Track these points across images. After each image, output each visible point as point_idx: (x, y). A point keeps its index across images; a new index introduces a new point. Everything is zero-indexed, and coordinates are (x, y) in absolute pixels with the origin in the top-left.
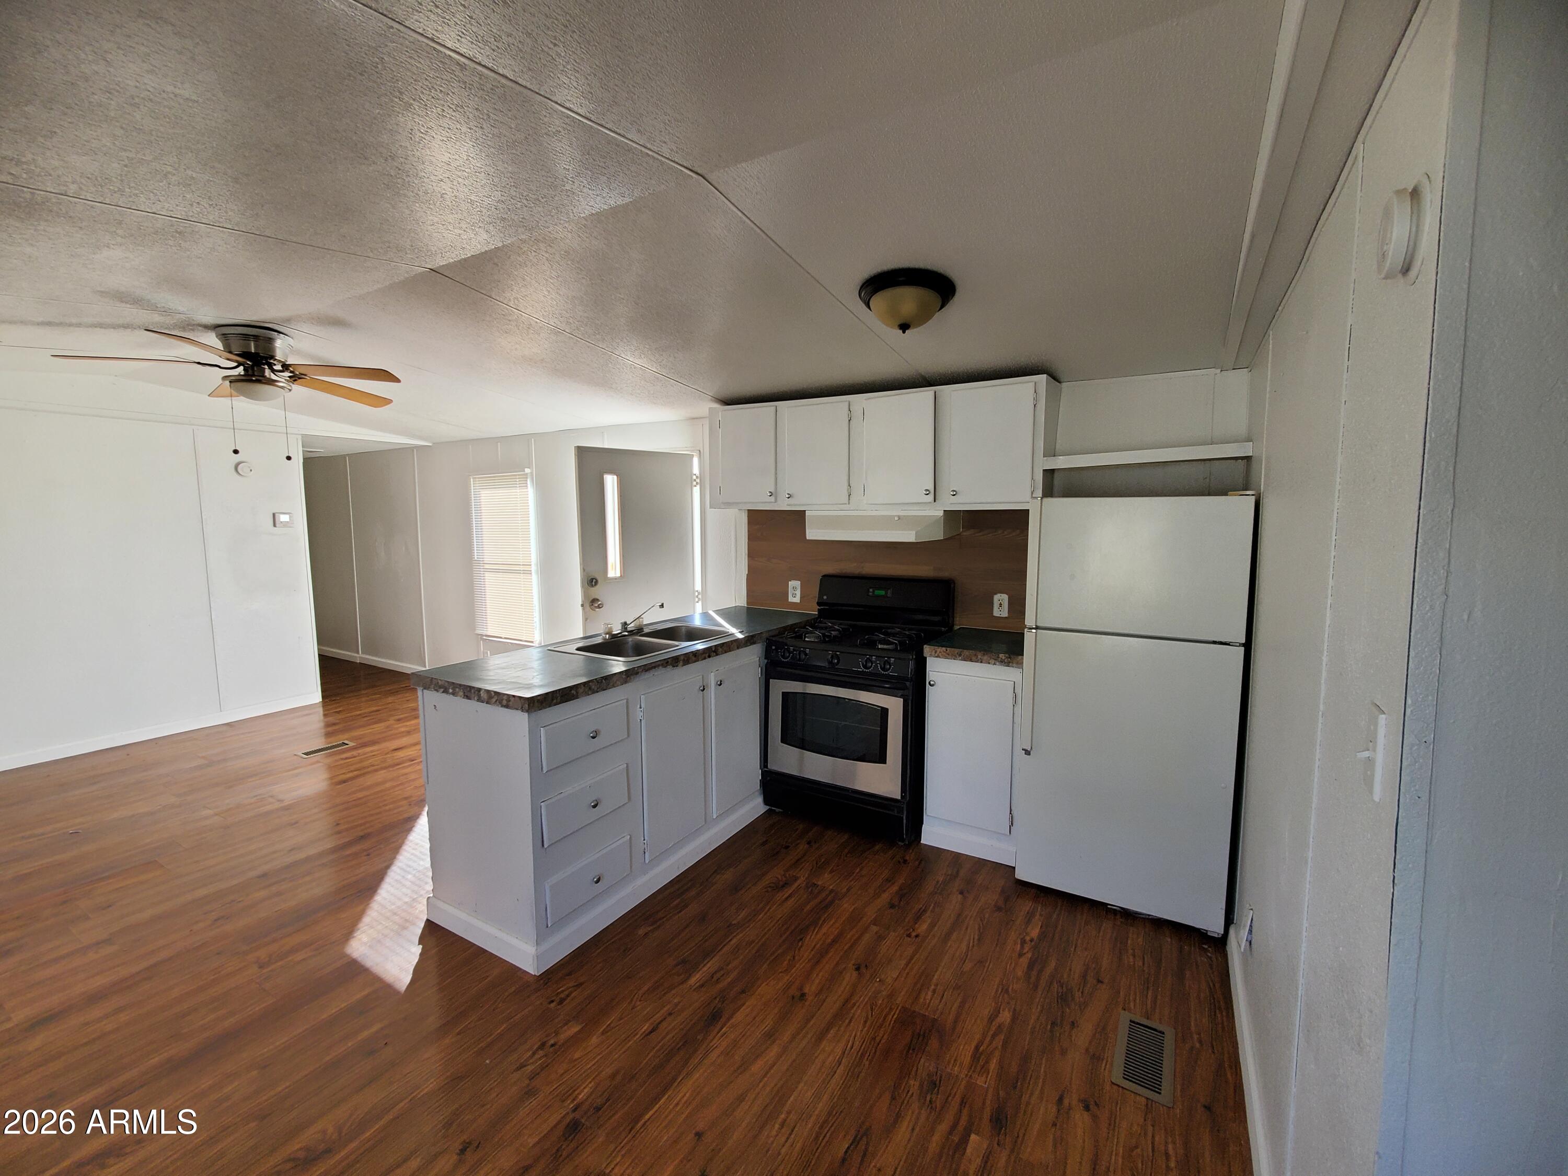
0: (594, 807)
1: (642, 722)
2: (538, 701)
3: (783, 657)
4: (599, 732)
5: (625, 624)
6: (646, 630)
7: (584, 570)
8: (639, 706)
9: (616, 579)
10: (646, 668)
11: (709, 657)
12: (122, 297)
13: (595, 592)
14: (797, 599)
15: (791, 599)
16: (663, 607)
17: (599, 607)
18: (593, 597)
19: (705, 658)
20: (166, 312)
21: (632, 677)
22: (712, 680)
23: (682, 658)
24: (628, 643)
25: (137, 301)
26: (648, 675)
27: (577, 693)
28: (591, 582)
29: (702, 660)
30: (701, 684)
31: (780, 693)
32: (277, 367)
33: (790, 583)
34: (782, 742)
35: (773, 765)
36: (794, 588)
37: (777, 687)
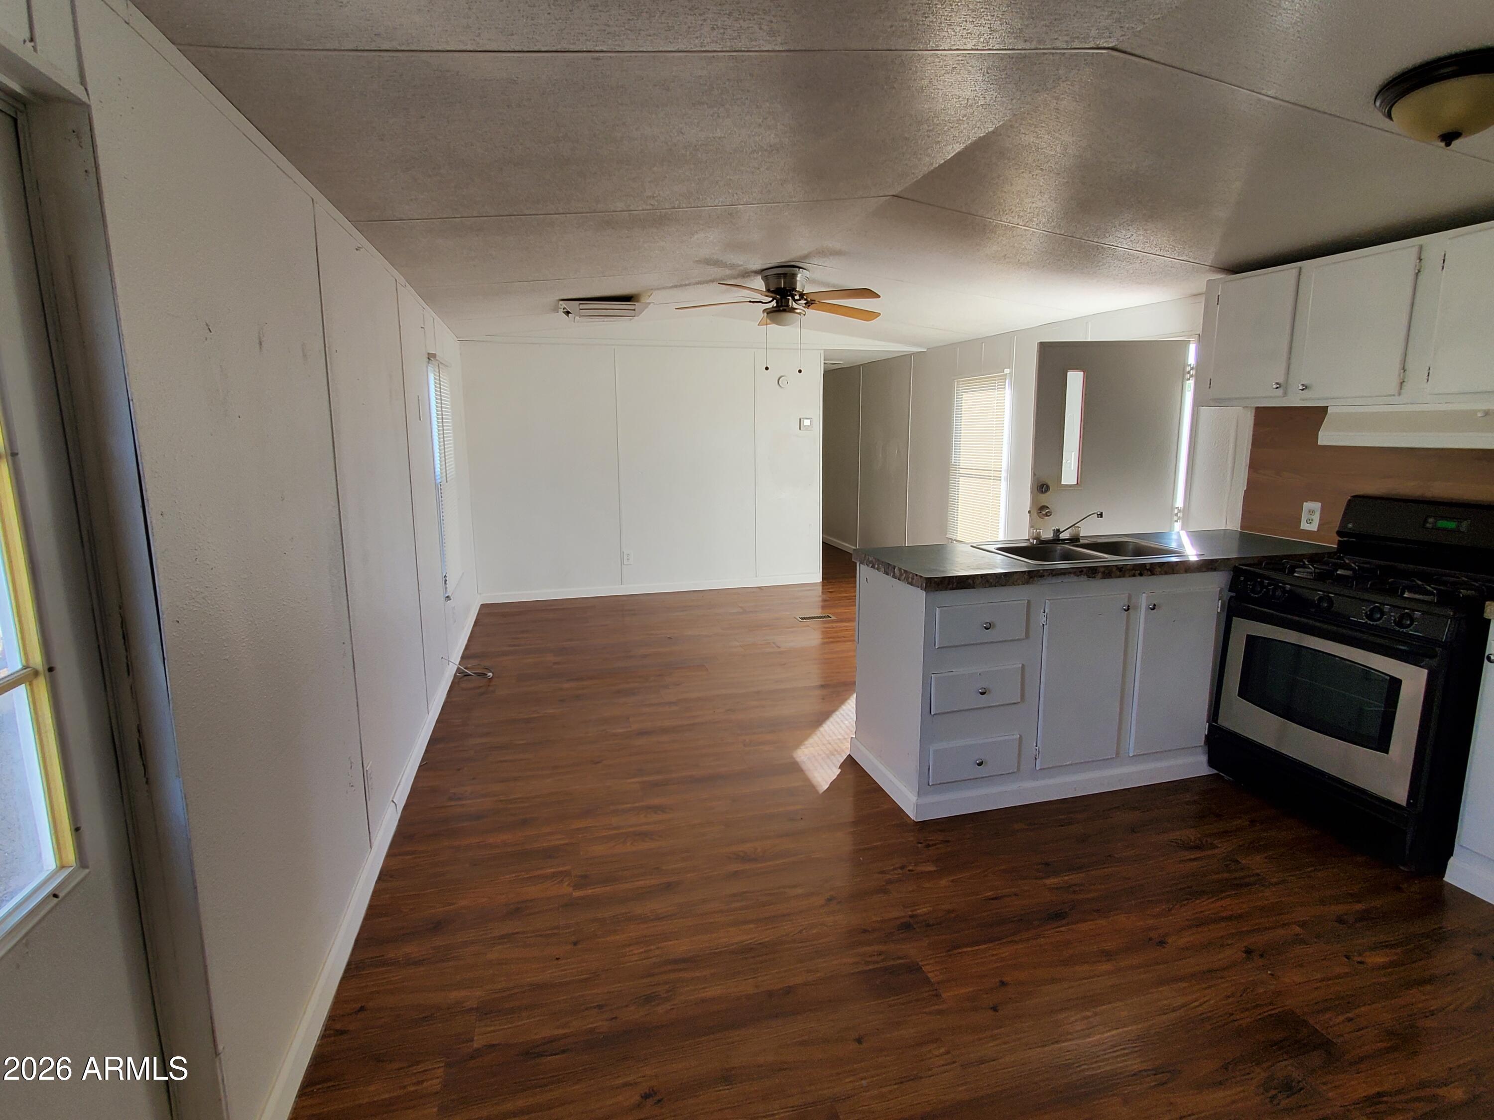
0: (982, 694)
1: (1045, 626)
2: (935, 582)
3: (1253, 591)
4: (994, 626)
5: (1058, 530)
6: (1082, 541)
7: (1035, 474)
8: (1042, 611)
9: (1071, 486)
10: (1054, 573)
12: (708, 262)
13: (1044, 499)
14: (1314, 527)
15: (1304, 526)
16: (1102, 517)
17: (1048, 515)
18: (1043, 504)
19: (1134, 576)
20: (732, 266)
21: (1036, 579)
22: (1143, 602)
23: (1102, 570)
24: (1056, 551)
25: (717, 263)
26: (1054, 580)
27: (974, 583)
28: (1041, 487)
29: (1130, 576)
30: (1127, 604)
31: (1248, 636)
32: (797, 297)
33: (1307, 505)
34: (1239, 695)
35: (1223, 722)
36: (1311, 512)
37: (1244, 628)
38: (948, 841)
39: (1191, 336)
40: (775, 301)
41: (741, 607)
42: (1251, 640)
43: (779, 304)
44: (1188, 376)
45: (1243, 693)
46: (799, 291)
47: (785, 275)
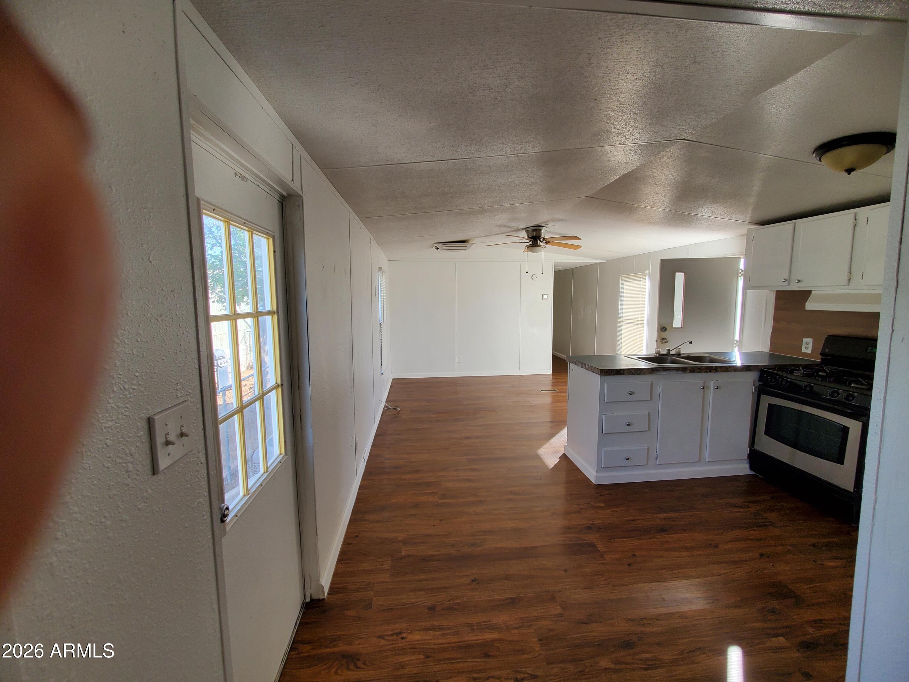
0: (628, 425)
1: (660, 395)
2: (605, 371)
3: (771, 381)
4: (634, 393)
5: (669, 350)
6: (682, 355)
7: (659, 323)
8: (659, 387)
9: (678, 328)
10: (664, 369)
11: (710, 372)
12: (501, 226)
13: (664, 335)
14: (809, 351)
15: (804, 350)
16: (691, 343)
17: (665, 342)
18: (663, 337)
19: (707, 372)
20: (512, 227)
21: (655, 372)
22: (712, 385)
23: (689, 368)
24: (668, 360)
25: (505, 226)
26: (664, 373)
27: (624, 373)
28: (662, 329)
29: (704, 372)
30: (703, 385)
31: (769, 404)
32: (542, 240)
33: (805, 340)
34: (765, 434)
35: (757, 447)
36: (807, 343)
37: (767, 400)
38: (611, 494)
39: (741, 255)
40: (531, 242)
41: (512, 384)
42: (770, 406)
43: (533, 243)
44: (740, 275)
45: (767, 433)
46: (542, 237)
47: (536, 230)
